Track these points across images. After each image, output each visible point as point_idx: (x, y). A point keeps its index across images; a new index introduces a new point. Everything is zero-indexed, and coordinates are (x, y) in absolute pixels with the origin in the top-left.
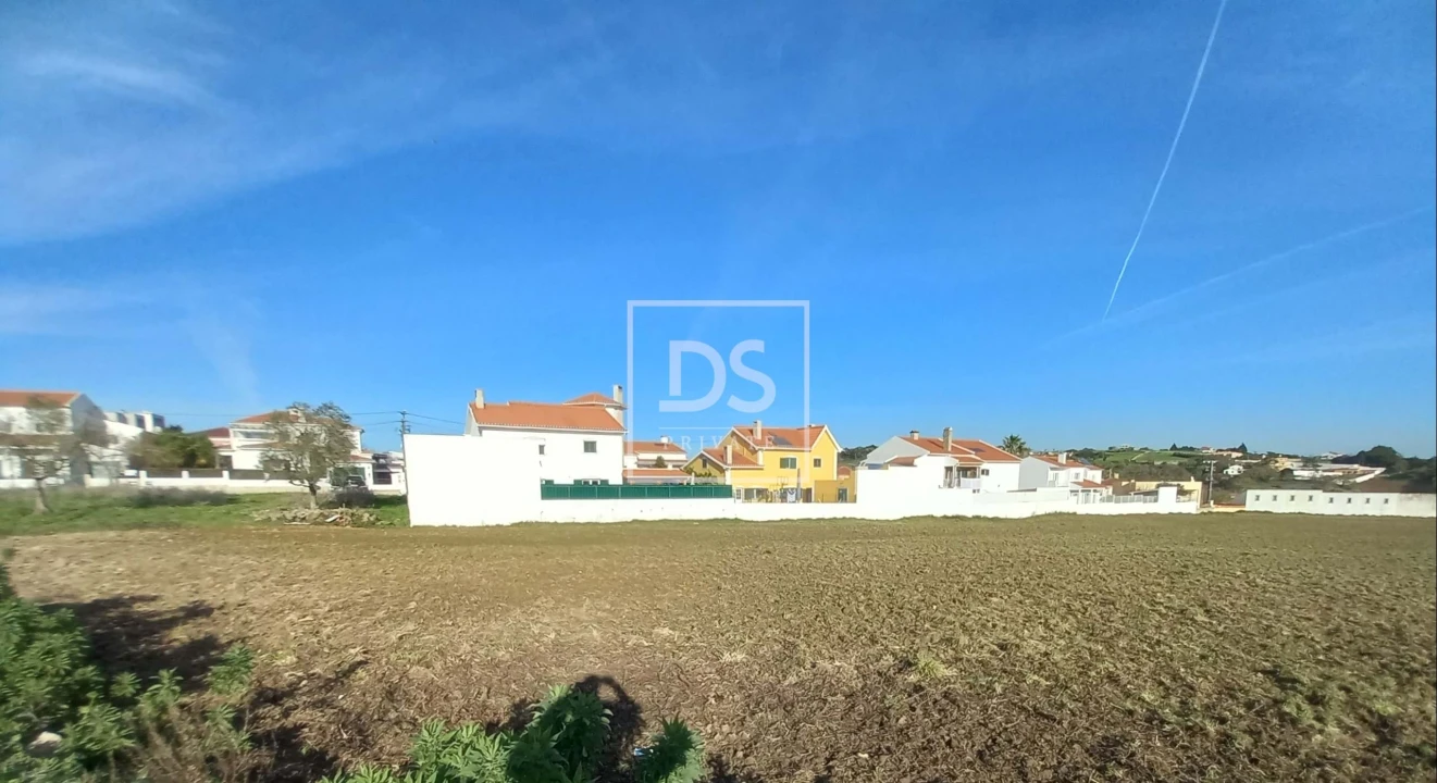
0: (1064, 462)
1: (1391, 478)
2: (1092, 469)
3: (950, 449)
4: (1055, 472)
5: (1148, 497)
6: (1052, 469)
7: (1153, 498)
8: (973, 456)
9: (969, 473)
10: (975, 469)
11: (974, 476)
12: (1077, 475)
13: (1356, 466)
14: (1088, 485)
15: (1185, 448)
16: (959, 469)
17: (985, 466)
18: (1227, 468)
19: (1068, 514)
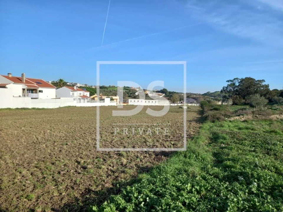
0: (76, 89)
1: (166, 96)
2: (86, 92)
3: (24, 82)
4: (73, 92)
5: (101, 101)
6: (71, 91)
7: (103, 101)
8: (36, 85)
9: (34, 91)
10: (36, 90)
11: (36, 93)
12: (80, 94)
13: (160, 93)
14: (84, 97)
15: (127, 87)
16: (28, 90)
17: (40, 89)
18: (135, 93)
19: (73, 106)
